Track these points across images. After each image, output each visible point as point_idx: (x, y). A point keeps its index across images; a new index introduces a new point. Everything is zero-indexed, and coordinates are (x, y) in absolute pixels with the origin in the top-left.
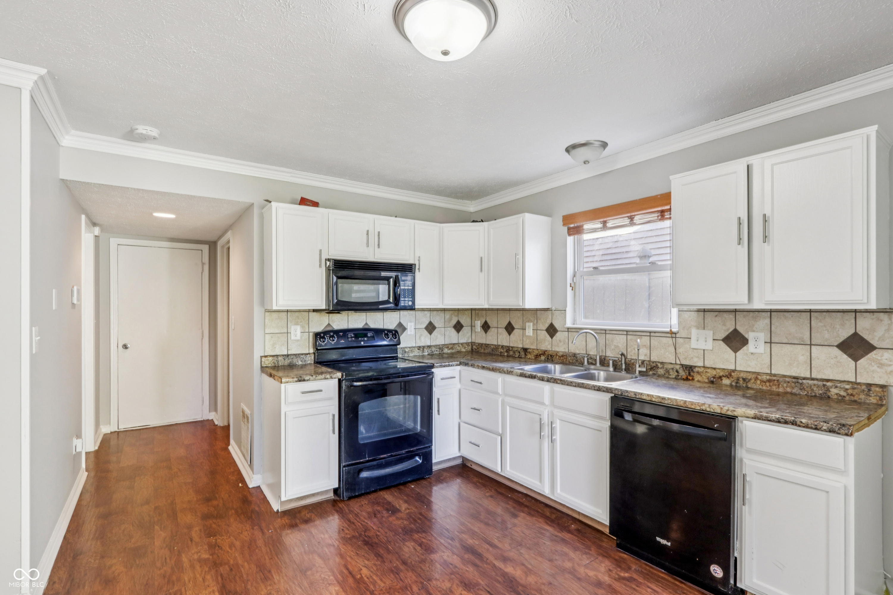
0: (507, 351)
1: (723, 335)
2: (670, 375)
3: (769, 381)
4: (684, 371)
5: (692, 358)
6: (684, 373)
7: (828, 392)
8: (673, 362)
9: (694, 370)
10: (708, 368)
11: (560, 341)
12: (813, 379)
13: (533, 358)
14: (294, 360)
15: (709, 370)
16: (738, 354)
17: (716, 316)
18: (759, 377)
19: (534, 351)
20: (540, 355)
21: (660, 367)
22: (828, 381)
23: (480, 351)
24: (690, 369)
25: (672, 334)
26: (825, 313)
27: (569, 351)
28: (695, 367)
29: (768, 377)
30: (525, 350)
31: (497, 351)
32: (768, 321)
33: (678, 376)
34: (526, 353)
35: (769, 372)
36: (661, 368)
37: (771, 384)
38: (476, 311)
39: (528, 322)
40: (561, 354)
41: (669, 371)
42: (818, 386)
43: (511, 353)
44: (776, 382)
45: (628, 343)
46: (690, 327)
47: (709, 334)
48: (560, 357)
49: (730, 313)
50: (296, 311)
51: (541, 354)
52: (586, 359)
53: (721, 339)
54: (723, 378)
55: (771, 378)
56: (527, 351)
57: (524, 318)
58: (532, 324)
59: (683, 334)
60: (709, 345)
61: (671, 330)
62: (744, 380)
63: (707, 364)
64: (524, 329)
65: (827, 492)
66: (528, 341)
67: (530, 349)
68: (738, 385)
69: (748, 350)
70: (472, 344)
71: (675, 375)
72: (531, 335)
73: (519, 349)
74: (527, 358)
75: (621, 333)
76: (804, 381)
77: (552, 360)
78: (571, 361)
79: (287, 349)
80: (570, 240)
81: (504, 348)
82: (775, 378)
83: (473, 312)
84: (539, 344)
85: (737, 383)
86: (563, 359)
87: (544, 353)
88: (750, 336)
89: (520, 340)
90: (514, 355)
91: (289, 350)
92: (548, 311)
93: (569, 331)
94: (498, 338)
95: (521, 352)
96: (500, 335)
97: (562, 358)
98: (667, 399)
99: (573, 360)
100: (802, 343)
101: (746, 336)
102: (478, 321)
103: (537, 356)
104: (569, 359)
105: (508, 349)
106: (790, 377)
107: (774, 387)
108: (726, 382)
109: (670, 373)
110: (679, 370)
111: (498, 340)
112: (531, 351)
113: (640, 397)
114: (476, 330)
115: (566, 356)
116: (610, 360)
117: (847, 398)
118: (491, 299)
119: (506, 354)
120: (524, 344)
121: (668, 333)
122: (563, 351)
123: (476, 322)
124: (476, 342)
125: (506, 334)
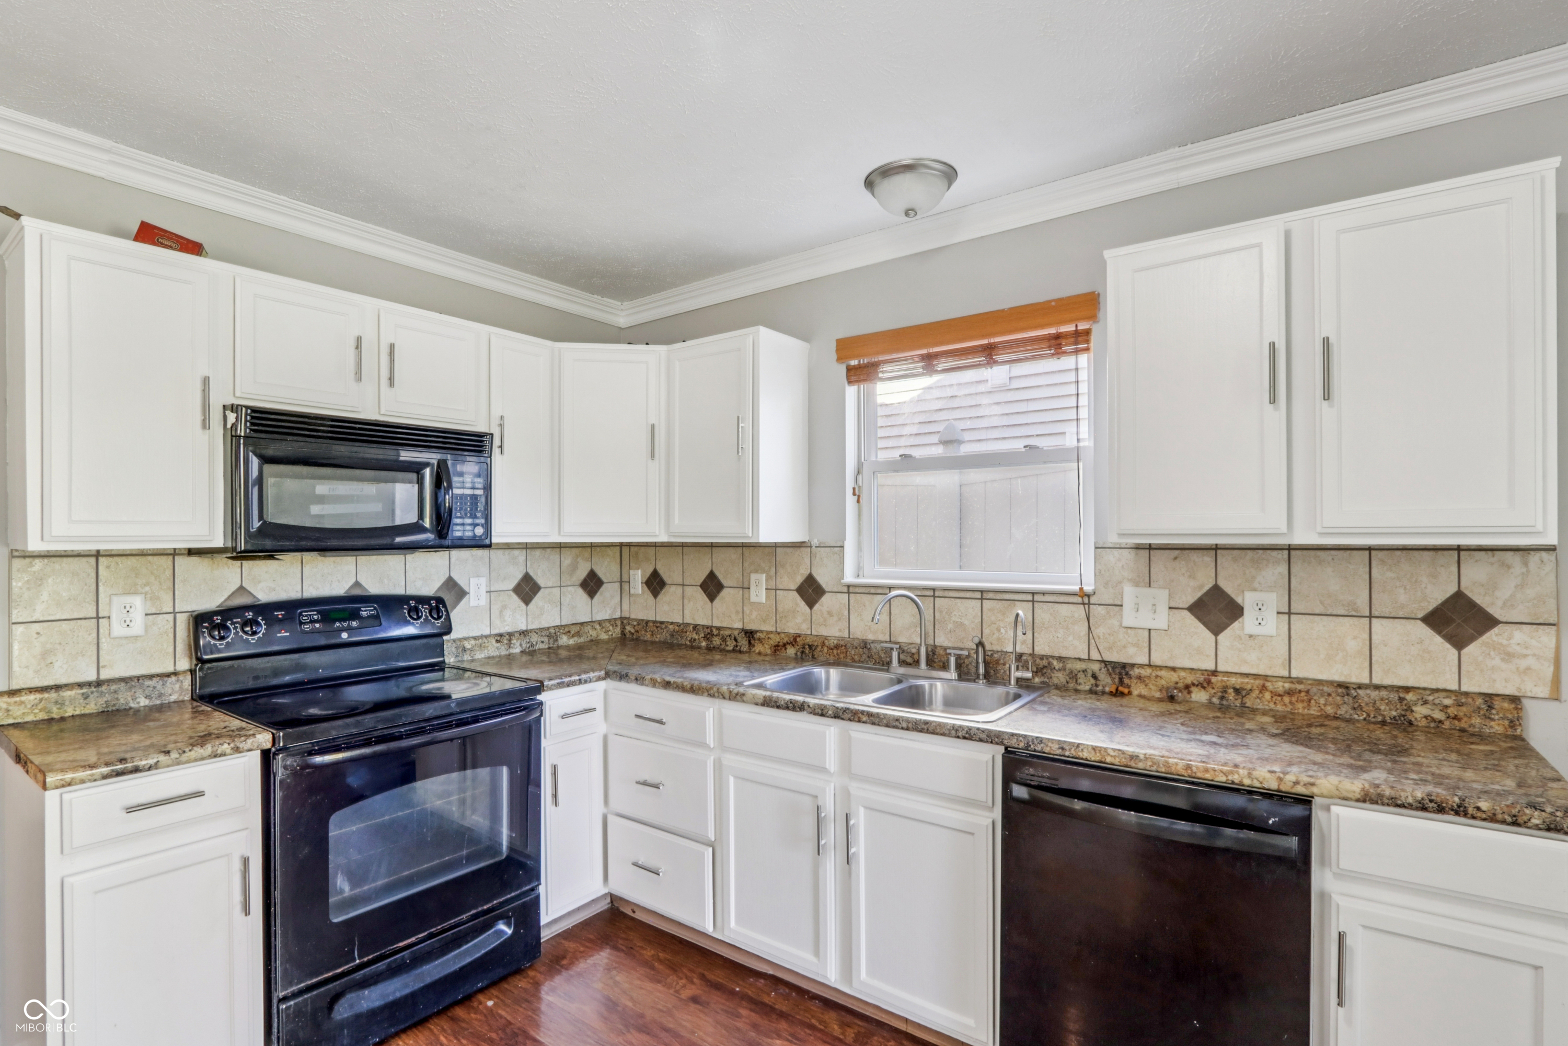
0: (706, 638)
1: (1190, 598)
2: (1080, 684)
3: (1290, 693)
4: (1110, 674)
5: (1125, 647)
6: (1109, 680)
7: (1408, 713)
8: (1082, 657)
9: (1131, 673)
10: (1161, 668)
11: (830, 614)
12: (1377, 687)
13: (769, 652)
14: (120, 696)
15: (1163, 673)
16: (1221, 637)
18: (1268, 684)
19: (770, 636)
20: (784, 645)
21: (1057, 668)
22: (1407, 689)
23: (642, 638)
24: (1121, 670)
25: (1085, 598)
26: (1398, 553)
27: (851, 636)
28: (1133, 666)
29: (1287, 685)
30: (750, 634)
31: (682, 637)
32: (1283, 569)
33: (1097, 685)
34: (752, 642)
35: (1286, 674)
36: (1059, 670)
37: (1294, 699)
38: (632, 548)
39: (756, 572)
40: (833, 642)
41: (1076, 675)
42: (1389, 703)
43: (717, 641)
44: (1303, 694)
45: (984, 616)
46: (1121, 582)
47: (1161, 596)
48: (832, 649)
49: (1205, 552)
50: (128, 552)
51: (788, 643)
52: (895, 654)
53: (1187, 606)
54: (1193, 689)
55: (1293, 686)
56: (753, 637)
57: (746, 564)
58: (764, 576)
59: (1105, 596)
60: (1161, 620)
61: (1081, 589)
62: (1237, 691)
63: (1157, 659)
64: (745, 587)
66: (755, 614)
67: (762, 632)
68: (1224, 702)
69: (1243, 628)
70: (622, 623)
71: (1089, 683)
72: (764, 601)
73: (736, 633)
74: (754, 651)
75: (968, 595)
76: (1360, 692)
77: (813, 656)
78: (856, 658)
79: (95, 666)
80: (851, 392)
81: (698, 629)
82: (1299, 687)
83: (626, 550)
84: (781, 621)
85: (1222, 698)
86: (837, 654)
87: (794, 640)
88: (1248, 600)
89: (737, 612)
90: (723, 646)
91: (104, 667)
92: (802, 549)
93: (851, 591)
94: (685, 607)
95: (739, 639)
96: (689, 601)
97: (835, 652)
98: (1142, 757)
99: (861, 656)
100: (1354, 613)
101: (1239, 600)
102: (636, 571)
103: (778, 648)
104: (853, 652)
105: (710, 632)
106: (1331, 683)
107: (1300, 705)
108: (1199, 696)
109: (1079, 681)
110: (1098, 674)
111: (685, 612)
112: (762, 636)
113: (1073, 753)
114: (632, 591)
115: (845, 646)
116: (950, 654)
117: (1447, 725)
118: (677, 521)
119: (704, 644)
120: (745, 621)
121: (1074, 594)
122: (837, 635)
123: (631, 572)
124: (632, 616)
125: (702, 598)
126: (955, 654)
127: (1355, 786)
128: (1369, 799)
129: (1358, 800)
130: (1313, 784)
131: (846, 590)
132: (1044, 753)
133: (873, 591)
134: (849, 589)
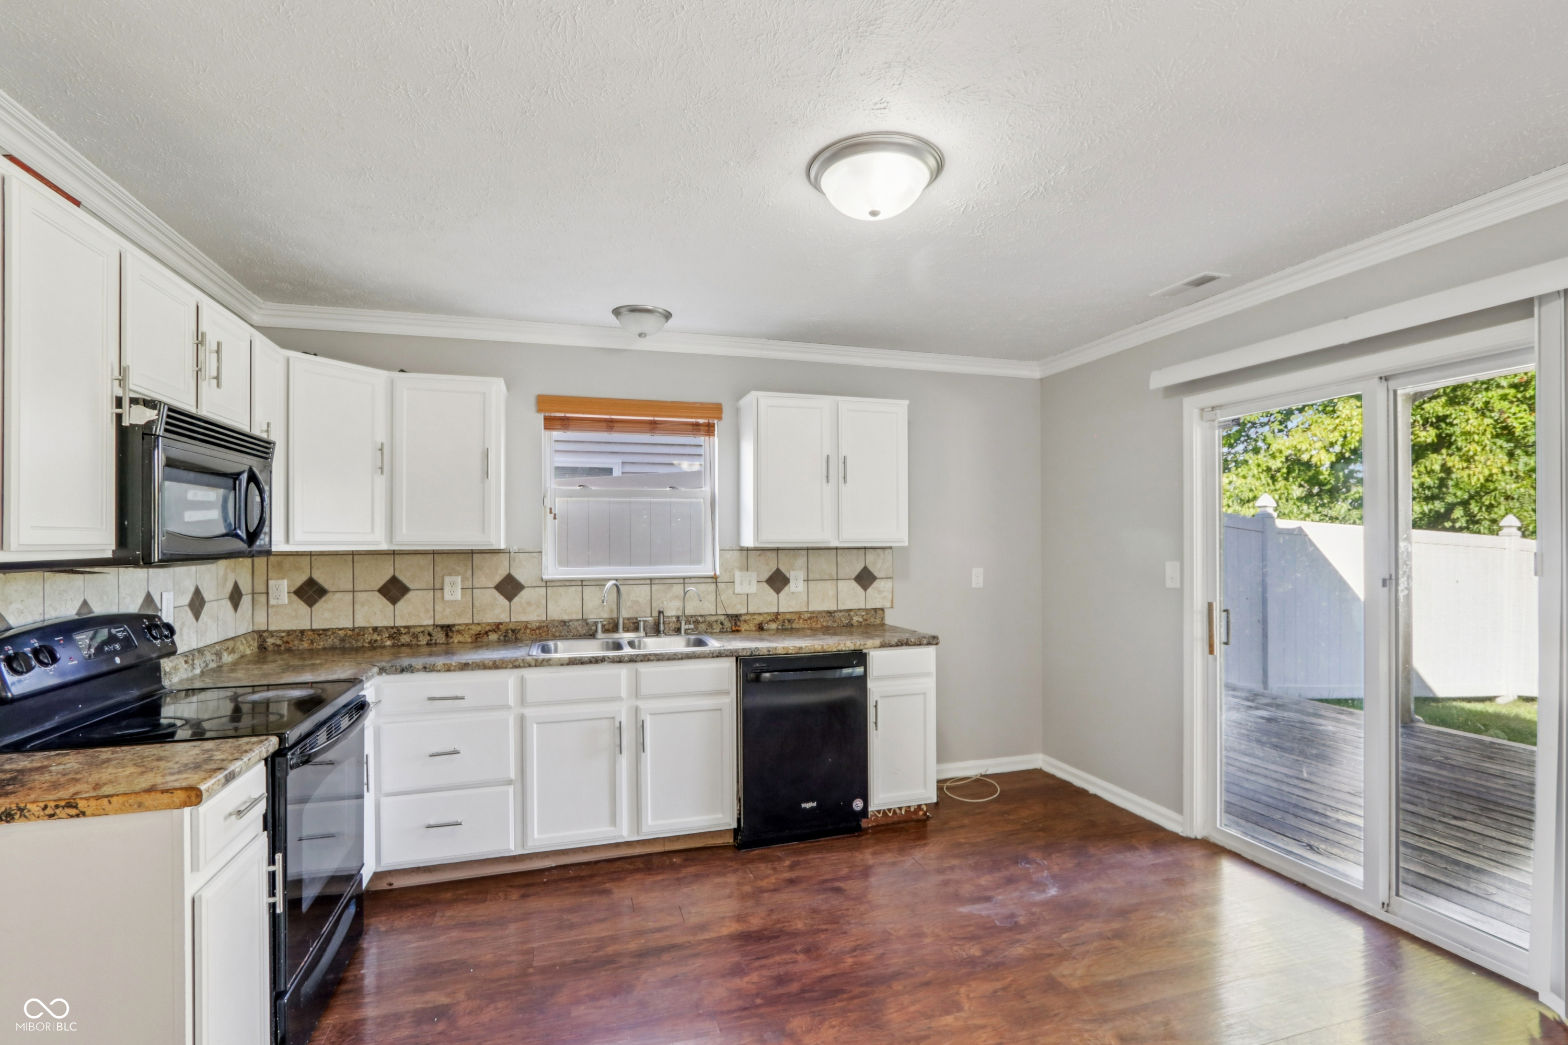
0: (390, 637)
1: (766, 575)
3: (810, 618)
4: (730, 621)
6: (729, 625)
7: (851, 620)
8: (714, 614)
9: (741, 619)
10: (754, 615)
11: (529, 604)
12: (841, 611)
13: (469, 640)
15: (756, 617)
16: (780, 595)
17: (760, 555)
18: (802, 616)
19: (470, 627)
20: (487, 633)
21: (701, 621)
22: (850, 610)
23: (294, 648)
24: (735, 618)
25: (715, 579)
26: (846, 550)
27: (548, 619)
28: (740, 615)
29: (809, 615)
30: (448, 629)
31: (357, 641)
32: (805, 559)
33: (723, 628)
34: (450, 634)
35: (807, 610)
37: (812, 621)
38: (272, 558)
39: (450, 574)
40: (534, 625)
41: (711, 622)
42: (845, 616)
43: (405, 639)
44: (813, 617)
45: (653, 595)
46: (733, 569)
47: (753, 576)
48: (534, 630)
49: (773, 551)
51: (490, 631)
52: (600, 626)
53: (765, 580)
54: (770, 622)
56: (450, 630)
57: (437, 569)
58: (459, 579)
59: (726, 578)
60: (753, 588)
61: (715, 574)
62: (789, 621)
63: (751, 610)
64: (437, 589)
65: (924, 694)
66: (448, 611)
67: (459, 625)
68: (784, 627)
69: (789, 590)
70: (261, 636)
71: (719, 628)
72: (459, 598)
73: (430, 629)
74: (453, 642)
75: (641, 582)
76: (836, 614)
77: (516, 638)
78: (557, 634)
80: (547, 436)
81: (379, 631)
82: (814, 615)
83: (261, 560)
84: (479, 614)
85: (783, 625)
86: (540, 633)
87: (497, 627)
88: (791, 575)
89: (427, 611)
90: (413, 643)
92: (501, 554)
94: (357, 612)
95: (434, 633)
96: (363, 605)
97: (537, 632)
99: (561, 632)
100: (831, 578)
101: (787, 575)
102: (280, 582)
103: (478, 636)
104: (554, 630)
105: (395, 633)
106: (824, 611)
107: (814, 624)
108: (773, 626)
109: (714, 627)
110: (724, 622)
111: (356, 616)
112: (461, 628)
113: (774, 652)
114: (272, 602)
115: (547, 626)
116: (640, 621)
117: (863, 623)
118: (404, 531)
119: (389, 643)
120: (436, 618)
121: (712, 578)
122: (536, 619)
123: (271, 583)
124: (272, 628)
125: (381, 602)
126: (643, 621)
127: (877, 642)
128: (883, 646)
129: (880, 647)
130: (865, 644)
131: (544, 584)
132: (759, 655)
133: (567, 583)
134: (547, 584)
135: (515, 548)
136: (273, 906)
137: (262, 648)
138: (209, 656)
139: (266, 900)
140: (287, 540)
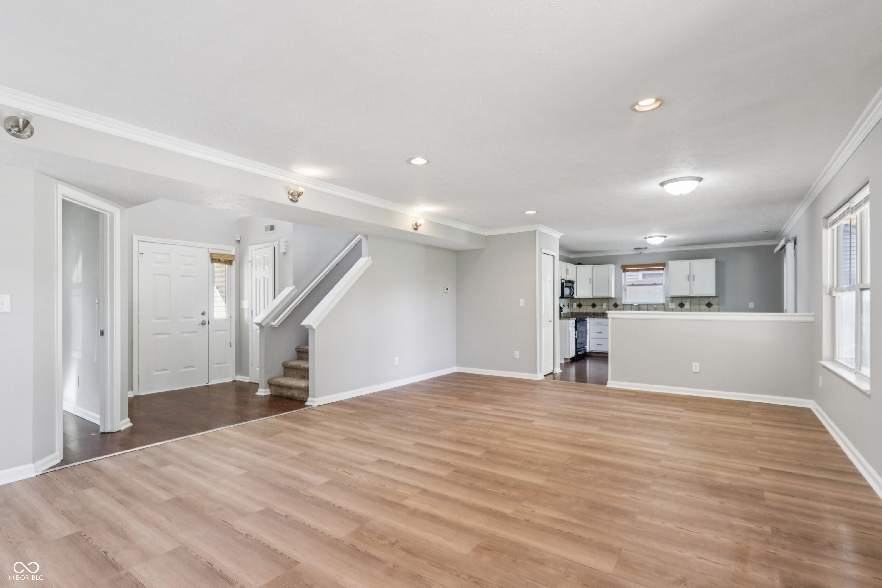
1: (678, 304)
11: (620, 309)
16: (682, 309)
17: (677, 298)
25: (664, 304)
26: (703, 297)
31: (587, 314)
32: (690, 300)
39: (604, 302)
43: (596, 315)
45: (648, 308)
46: (669, 302)
47: (674, 304)
49: (679, 298)
56: (604, 314)
57: (601, 301)
58: (606, 303)
59: (667, 304)
60: (674, 307)
64: (602, 305)
66: (604, 310)
69: (685, 307)
70: (572, 313)
72: (606, 307)
73: (599, 312)
75: (645, 305)
80: (623, 273)
88: (686, 304)
92: (614, 299)
95: (601, 314)
96: (588, 308)
100: (698, 305)
101: (684, 304)
105: (594, 313)
111: (587, 310)
114: (574, 307)
118: (595, 294)
120: (601, 311)
123: (574, 304)
124: (574, 312)
125: (591, 308)
133: (628, 305)
134: (624, 305)
135: (617, 297)
136: (576, 337)
137: (572, 315)
138: (565, 314)
139: (575, 336)
140: (576, 296)
